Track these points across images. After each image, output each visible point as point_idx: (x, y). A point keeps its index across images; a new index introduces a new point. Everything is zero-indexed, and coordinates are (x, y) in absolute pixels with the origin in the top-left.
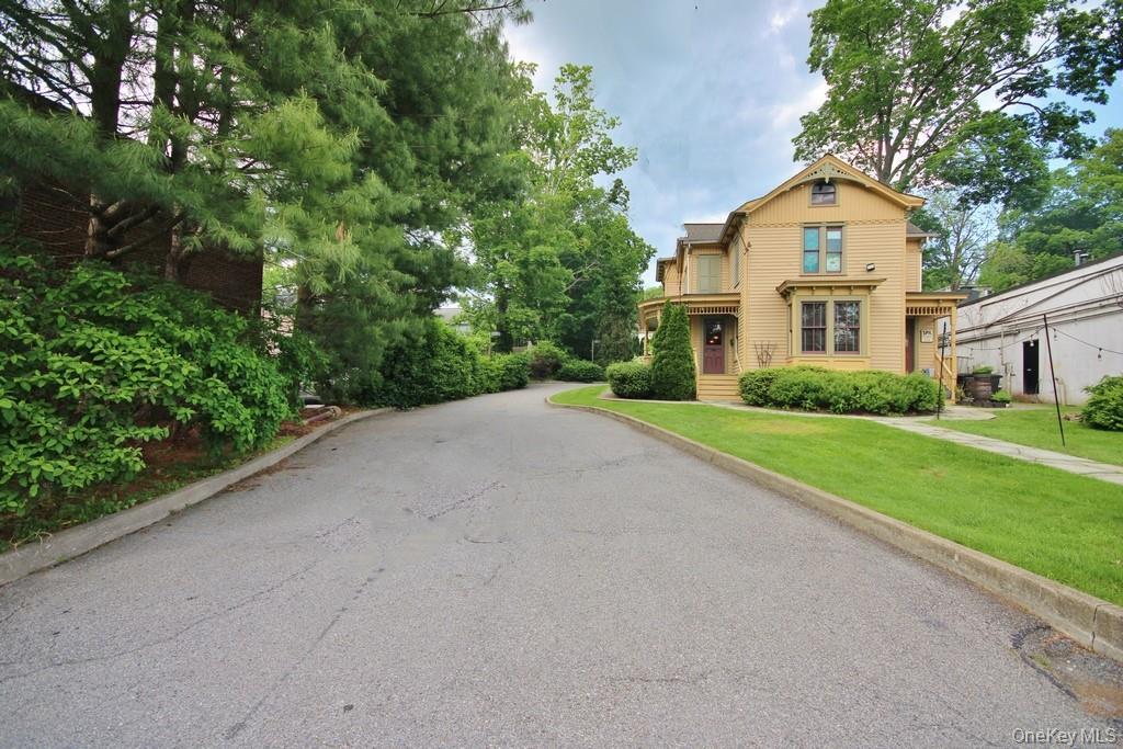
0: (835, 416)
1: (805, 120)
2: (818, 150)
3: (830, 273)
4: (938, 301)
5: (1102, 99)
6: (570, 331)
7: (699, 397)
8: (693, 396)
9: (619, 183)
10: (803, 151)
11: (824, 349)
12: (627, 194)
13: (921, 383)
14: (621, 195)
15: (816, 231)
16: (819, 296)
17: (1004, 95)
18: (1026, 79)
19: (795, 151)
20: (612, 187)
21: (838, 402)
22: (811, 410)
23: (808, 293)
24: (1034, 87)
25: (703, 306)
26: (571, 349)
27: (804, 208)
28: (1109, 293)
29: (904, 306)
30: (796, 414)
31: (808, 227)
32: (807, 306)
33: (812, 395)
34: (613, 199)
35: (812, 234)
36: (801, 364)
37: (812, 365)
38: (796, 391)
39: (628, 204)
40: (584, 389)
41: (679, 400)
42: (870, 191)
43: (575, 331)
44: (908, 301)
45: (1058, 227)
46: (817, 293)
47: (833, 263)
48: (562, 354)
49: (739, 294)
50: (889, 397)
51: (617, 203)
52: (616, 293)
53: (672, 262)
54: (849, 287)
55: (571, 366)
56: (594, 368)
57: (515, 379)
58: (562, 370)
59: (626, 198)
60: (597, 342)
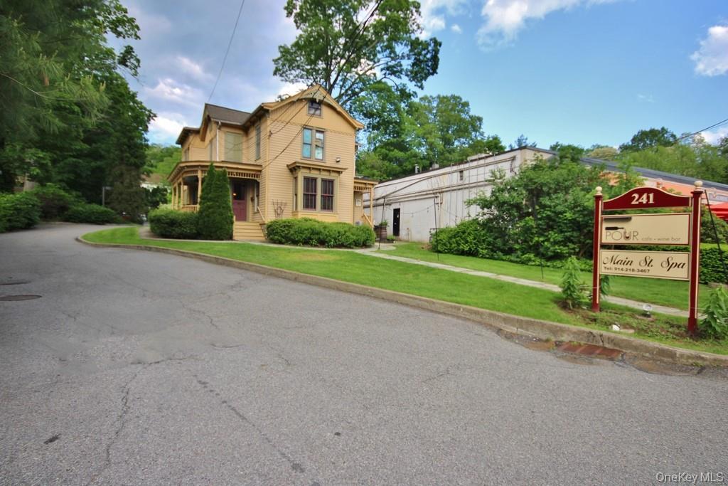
0: (328, 249)
1: (282, 50)
2: (289, 72)
3: (317, 160)
4: (365, 184)
5: (422, 87)
6: (78, 176)
7: (235, 238)
8: (231, 238)
9: (129, 50)
10: (280, 70)
11: (315, 207)
12: (138, 61)
13: (368, 230)
14: (132, 60)
15: (310, 131)
16: (314, 174)
17: (384, 72)
18: (394, 67)
19: (274, 69)
20: (123, 51)
21: (330, 241)
22: (315, 246)
23: (307, 171)
24: (397, 72)
25: (236, 171)
26: (79, 194)
27: (302, 114)
28: (430, 188)
29: (353, 185)
30: (306, 248)
31: (305, 127)
32: (307, 179)
33: (317, 237)
34: (123, 61)
35: (307, 133)
36: (304, 216)
37: (311, 217)
38: (307, 234)
39: (138, 70)
40: (116, 230)
41: (222, 240)
42: (339, 113)
43: (84, 175)
44: (355, 182)
45: (392, 148)
46: (313, 172)
47: (318, 153)
48: (69, 197)
49: (261, 166)
50: (355, 237)
51: (127, 66)
52: (129, 147)
53: (196, 132)
54: (329, 171)
55: (80, 208)
56: (105, 211)
57: (23, 219)
58: (70, 212)
59: (137, 64)
60: (108, 188)
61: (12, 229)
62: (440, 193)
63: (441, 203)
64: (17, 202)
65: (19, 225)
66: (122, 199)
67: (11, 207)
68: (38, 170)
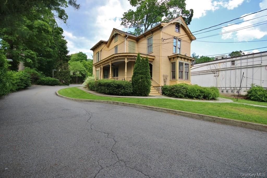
6: (42, 65)
11: (182, 78)
14: (64, 16)
15: (176, 40)
16: (182, 61)
23: (180, 59)
26: (43, 72)
27: (174, 31)
31: (174, 38)
39: (67, 20)
43: (44, 64)
46: (182, 59)
48: (39, 74)
49: (154, 56)
53: (106, 43)
54: (188, 59)
55: (44, 79)
56: (55, 80)
57: (24, 84)
58: (39, 80)
59: (66, 18)
60: (55, 70)
61: (19, 90)
62: (216, 71)
63: (218, 76)
64: (22, 76)
65: (23, 87)
66: (61, 75)
67: (19, 78)
68: (30, 60)
